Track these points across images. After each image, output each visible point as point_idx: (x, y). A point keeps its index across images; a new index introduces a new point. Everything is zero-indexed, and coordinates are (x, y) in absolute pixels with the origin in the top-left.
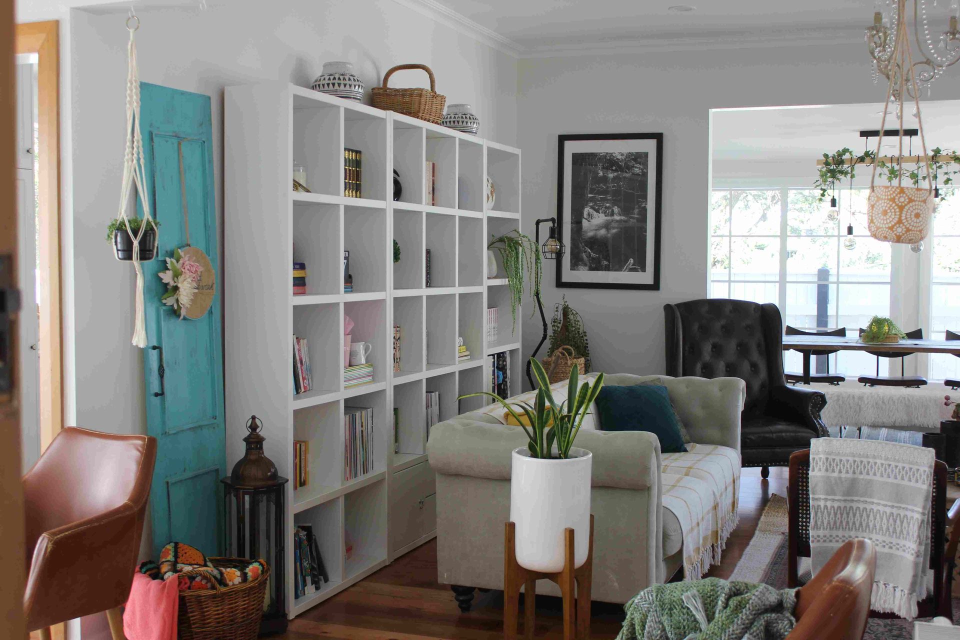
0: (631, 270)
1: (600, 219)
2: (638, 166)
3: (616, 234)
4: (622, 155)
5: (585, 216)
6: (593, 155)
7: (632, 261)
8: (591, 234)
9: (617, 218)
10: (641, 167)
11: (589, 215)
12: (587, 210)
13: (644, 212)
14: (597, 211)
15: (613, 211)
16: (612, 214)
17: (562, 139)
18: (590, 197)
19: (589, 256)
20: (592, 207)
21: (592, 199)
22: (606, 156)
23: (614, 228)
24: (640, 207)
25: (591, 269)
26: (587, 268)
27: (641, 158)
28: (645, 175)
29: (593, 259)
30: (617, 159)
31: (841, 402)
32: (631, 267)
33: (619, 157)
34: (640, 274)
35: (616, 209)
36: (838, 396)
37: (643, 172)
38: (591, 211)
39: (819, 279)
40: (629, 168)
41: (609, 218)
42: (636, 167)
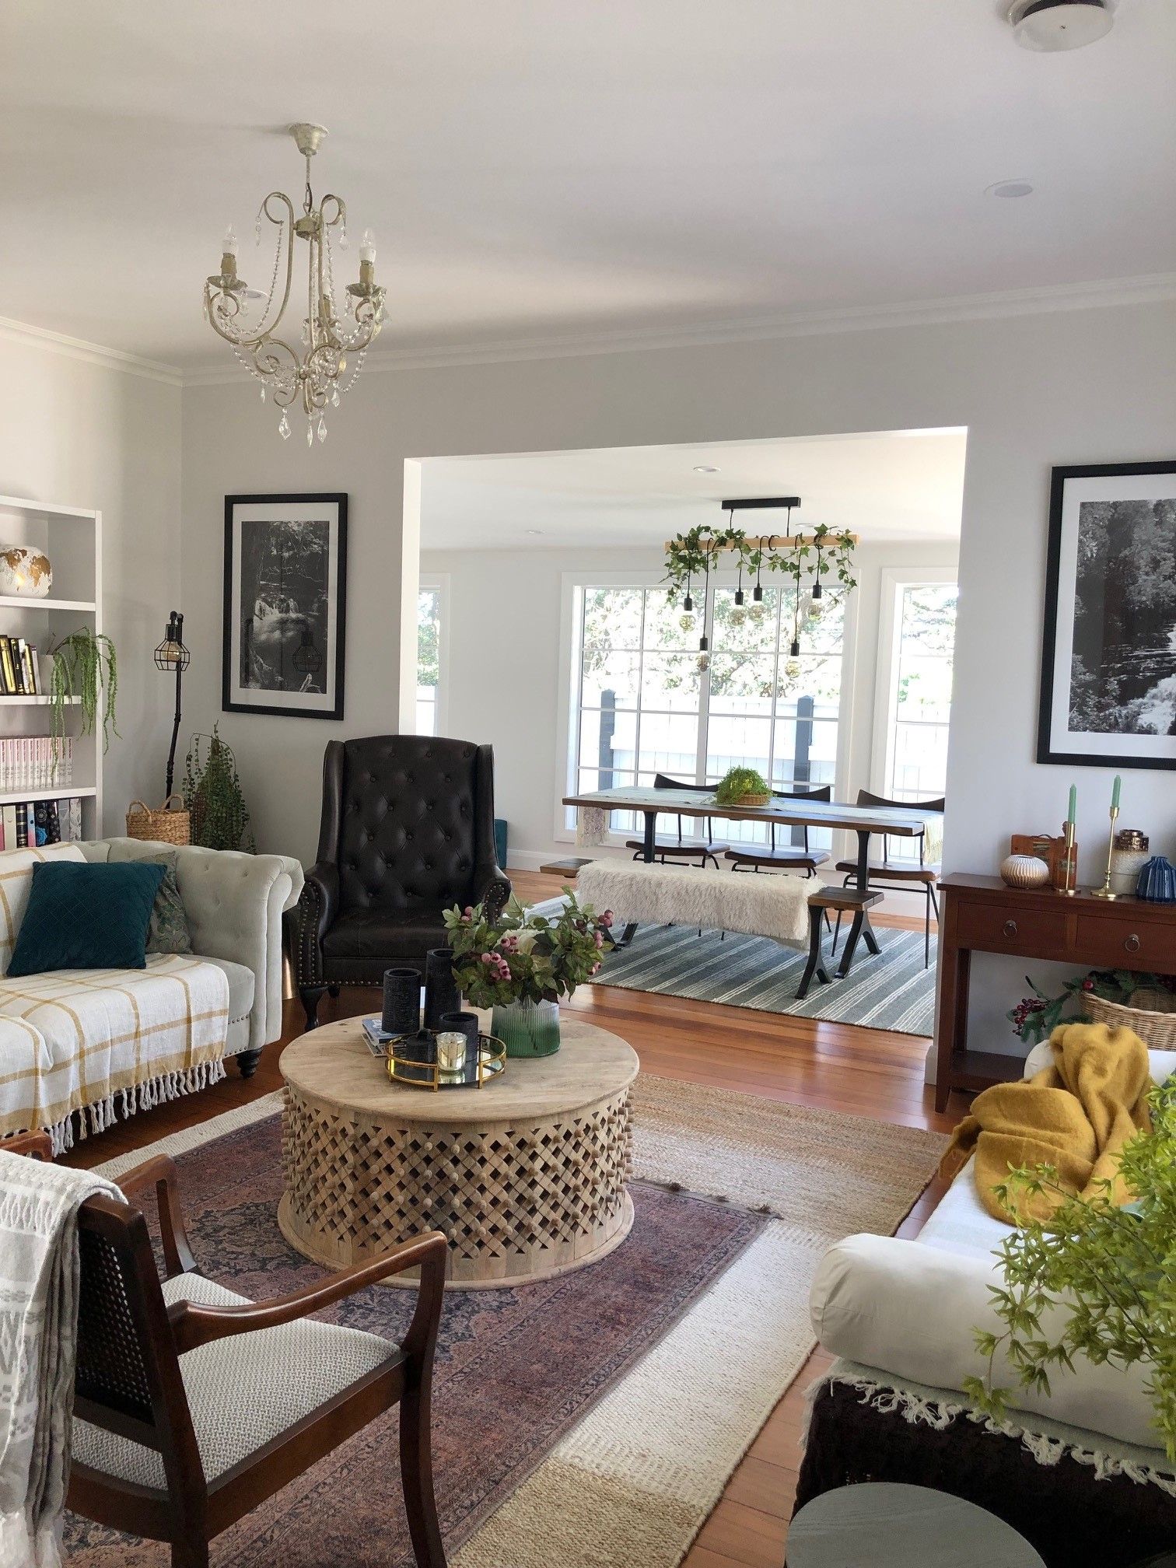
0: (310, 690)
1: (274, 615)
2: (317, 541)
3: (291, 638)
4: (299, 525)
5: (257, 612)
6: (265, 525)
7: (310, 677)
8: (263, 637)
9: (293, 615)
10: (321, 542)
11: (261, 609)
12: (258, 603)
13: (323, 607)
14: (271, 605)
15: (288, 605)
16: (287, 611)
17: (231, 501)
18: (263, 585)
19: (261, 667)
20: (264, 600)
21: (263, 589)
22: (280, 527)
23: (290, 630)
24: (319, 599)
25: (264, 687)
26: (259, 685)
27: (321, 528)
28: (326, 554)
29: (266, 672)
30: (294, 531)
31: (634, 888)
32: (309, 685)
33: (296, 528)
34: (319, 696)
35: (292, 603)
36: (632, 879)
37: (323, 550)
38: (263, 604)
39: (800, 714)
40: (308, 544)
41: (284, 615)
42: (315, 544)
